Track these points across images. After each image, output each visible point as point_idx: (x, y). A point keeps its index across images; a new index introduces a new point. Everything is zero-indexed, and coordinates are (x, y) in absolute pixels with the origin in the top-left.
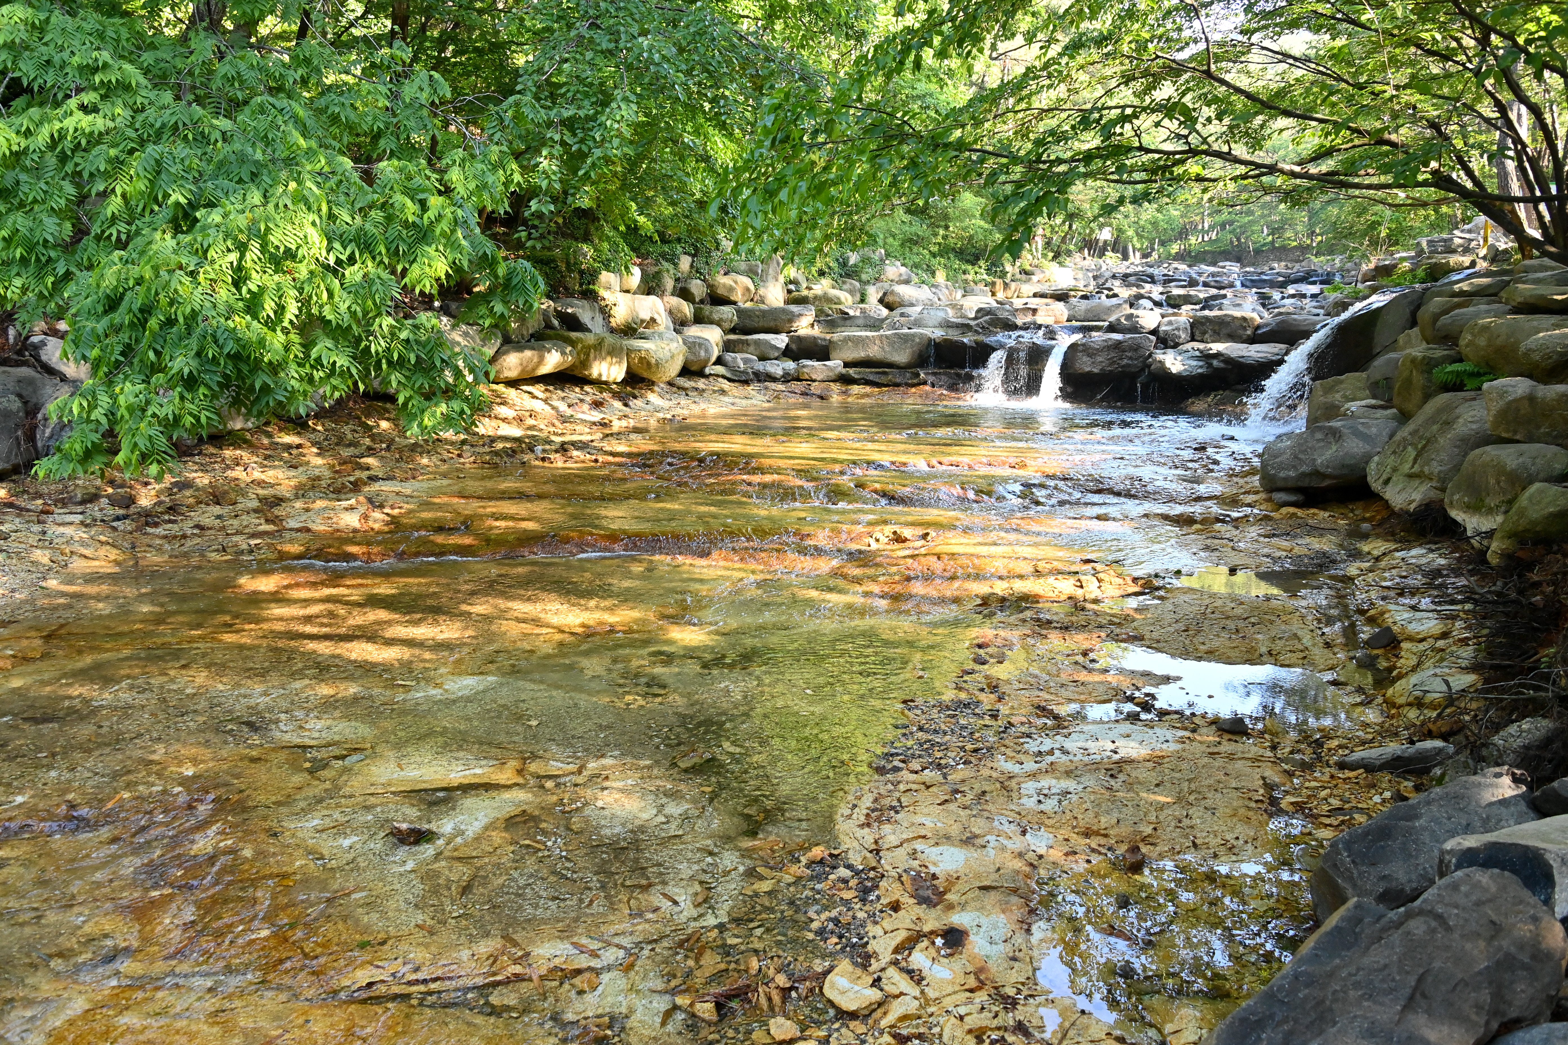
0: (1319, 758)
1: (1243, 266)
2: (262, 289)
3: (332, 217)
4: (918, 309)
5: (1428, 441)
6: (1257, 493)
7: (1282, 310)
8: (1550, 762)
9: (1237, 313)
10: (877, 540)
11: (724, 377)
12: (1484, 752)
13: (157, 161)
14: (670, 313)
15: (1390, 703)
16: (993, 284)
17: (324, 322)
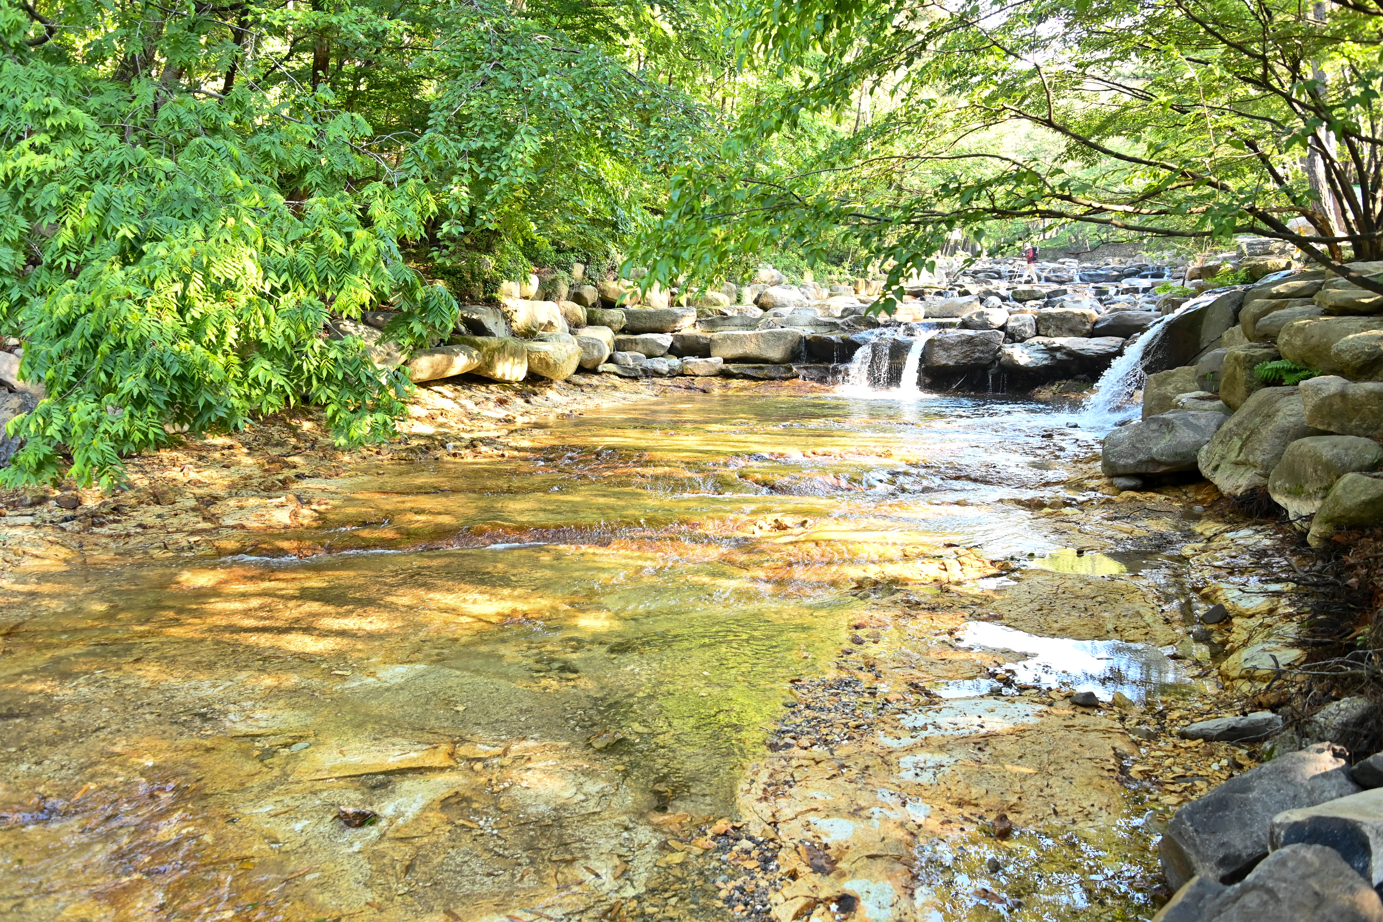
0: (1163, 729)
1: (1081, 261)
2: (205, 316)
3: (266, 249)
4: (790, 309)
5: (1252, 433)
6: (1099, 478)
7: (1117, 306)
8: (1366, 737)
9: (1077, 311)
11: (615, 374)
12: (1308, 729)
13: (106, 199)
14: (566, 316)
15: (1225, 676)
16: (856, 283)
17: (260, 346)
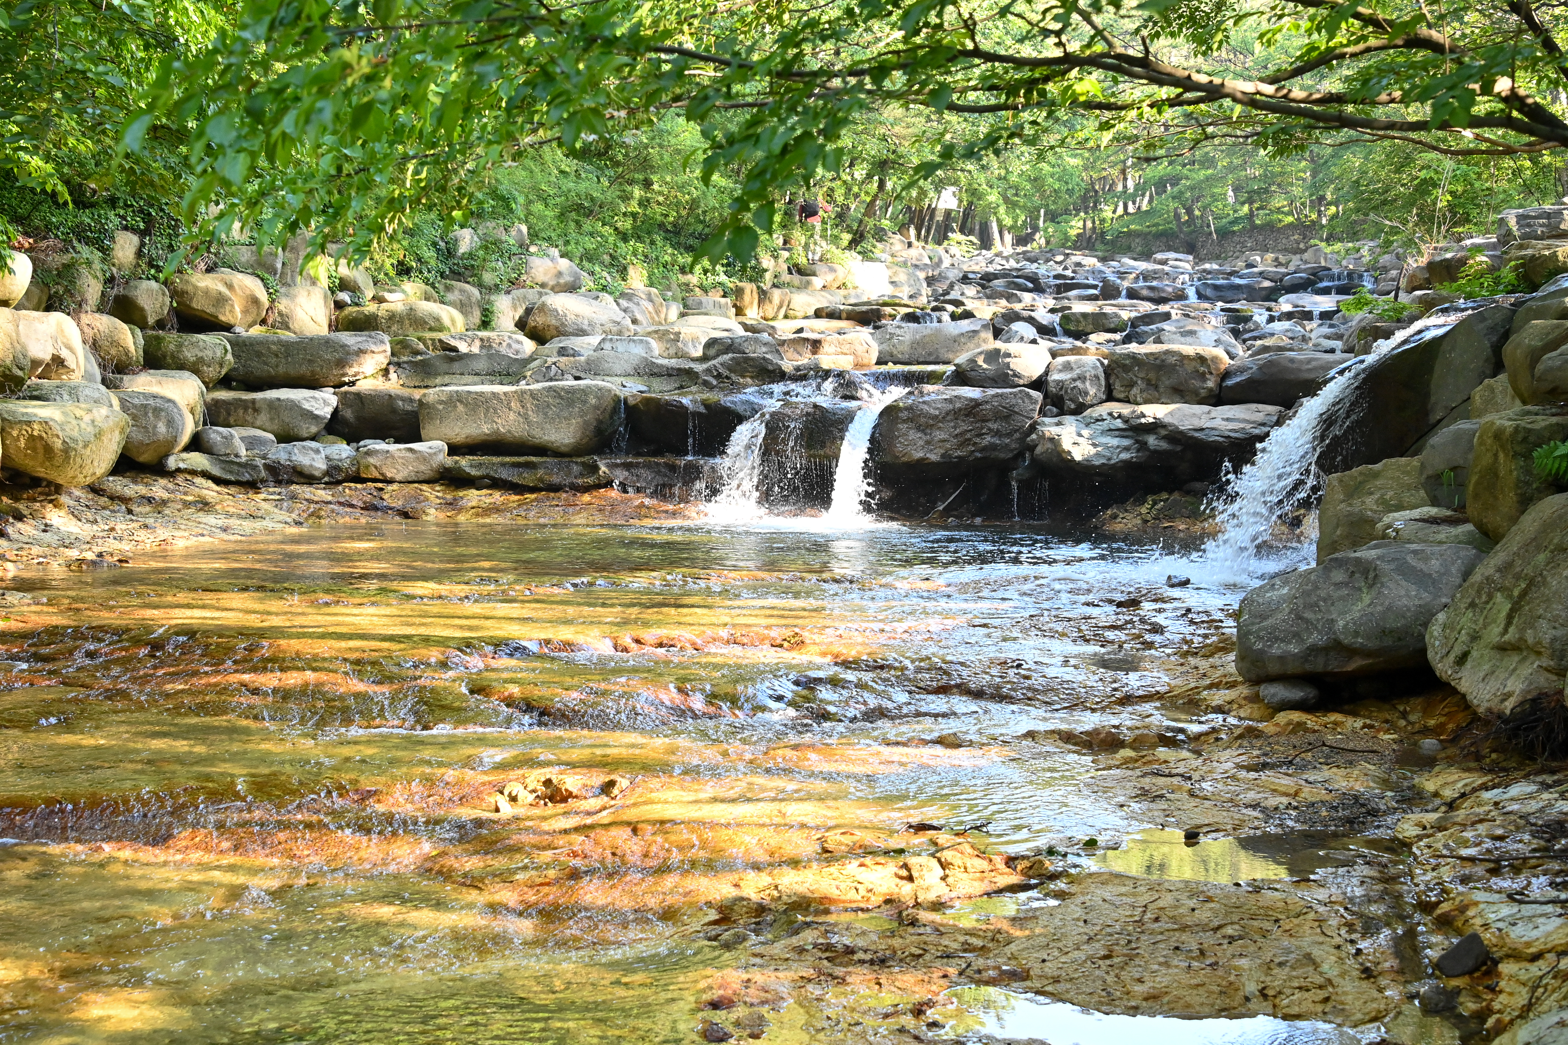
1: (1199, 260)
4: (594, 340)
5: (1531, 583)
6: (1232, 685)
7: (1268, 342)
9: (1188, 349)
10: (513, 799)
11: (206, 475)
14: (95, 346)
16: (739, 292)
